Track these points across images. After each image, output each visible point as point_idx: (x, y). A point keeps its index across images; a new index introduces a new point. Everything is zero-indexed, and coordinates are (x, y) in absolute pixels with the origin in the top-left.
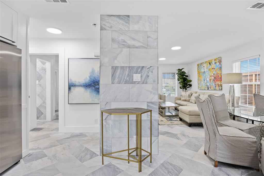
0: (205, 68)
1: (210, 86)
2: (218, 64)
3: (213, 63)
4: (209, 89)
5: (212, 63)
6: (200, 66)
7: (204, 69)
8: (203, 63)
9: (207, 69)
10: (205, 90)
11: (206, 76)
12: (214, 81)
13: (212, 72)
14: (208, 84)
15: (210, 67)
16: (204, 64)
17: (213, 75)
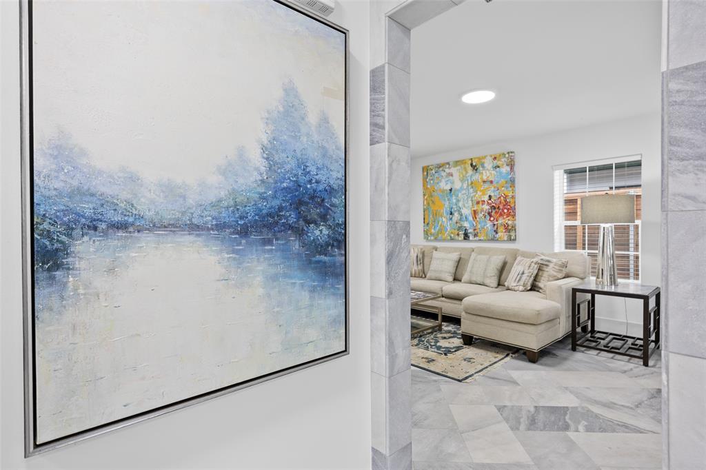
0: (456, 178)
1: (474, 230)
2: (505, 169)
3: (486, 165)
4: (471, 238)
5: (483, 167)
6: (433, 171)
7: (453, 183)
8: (448, 163)
9: (462, 181)
10: (452, 239)
11: (458, 201)
12: (491, 216)
13: (481, 191)
14: (466, 224)
15: (477, 177)
16: (449, 168)
17: (486, 198)
